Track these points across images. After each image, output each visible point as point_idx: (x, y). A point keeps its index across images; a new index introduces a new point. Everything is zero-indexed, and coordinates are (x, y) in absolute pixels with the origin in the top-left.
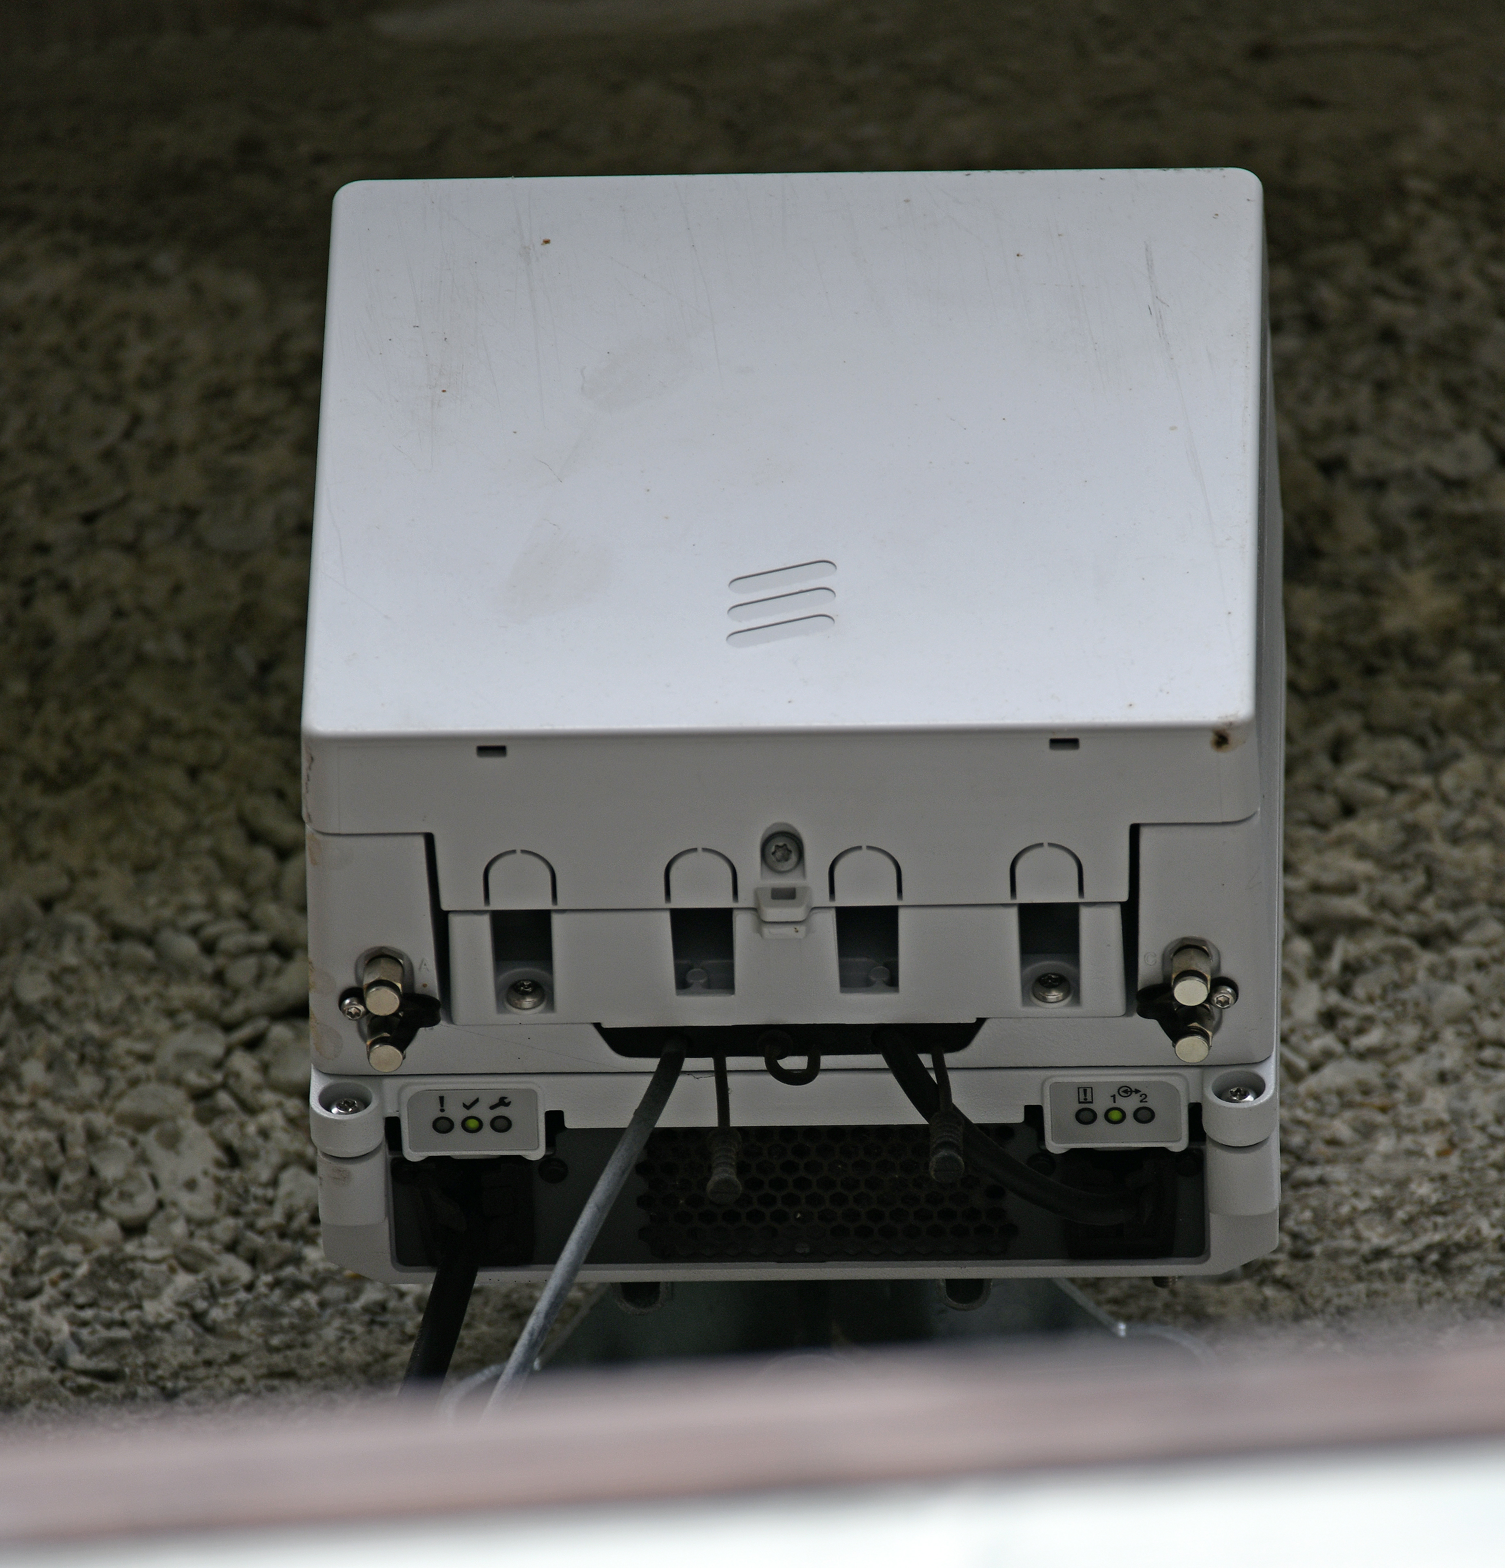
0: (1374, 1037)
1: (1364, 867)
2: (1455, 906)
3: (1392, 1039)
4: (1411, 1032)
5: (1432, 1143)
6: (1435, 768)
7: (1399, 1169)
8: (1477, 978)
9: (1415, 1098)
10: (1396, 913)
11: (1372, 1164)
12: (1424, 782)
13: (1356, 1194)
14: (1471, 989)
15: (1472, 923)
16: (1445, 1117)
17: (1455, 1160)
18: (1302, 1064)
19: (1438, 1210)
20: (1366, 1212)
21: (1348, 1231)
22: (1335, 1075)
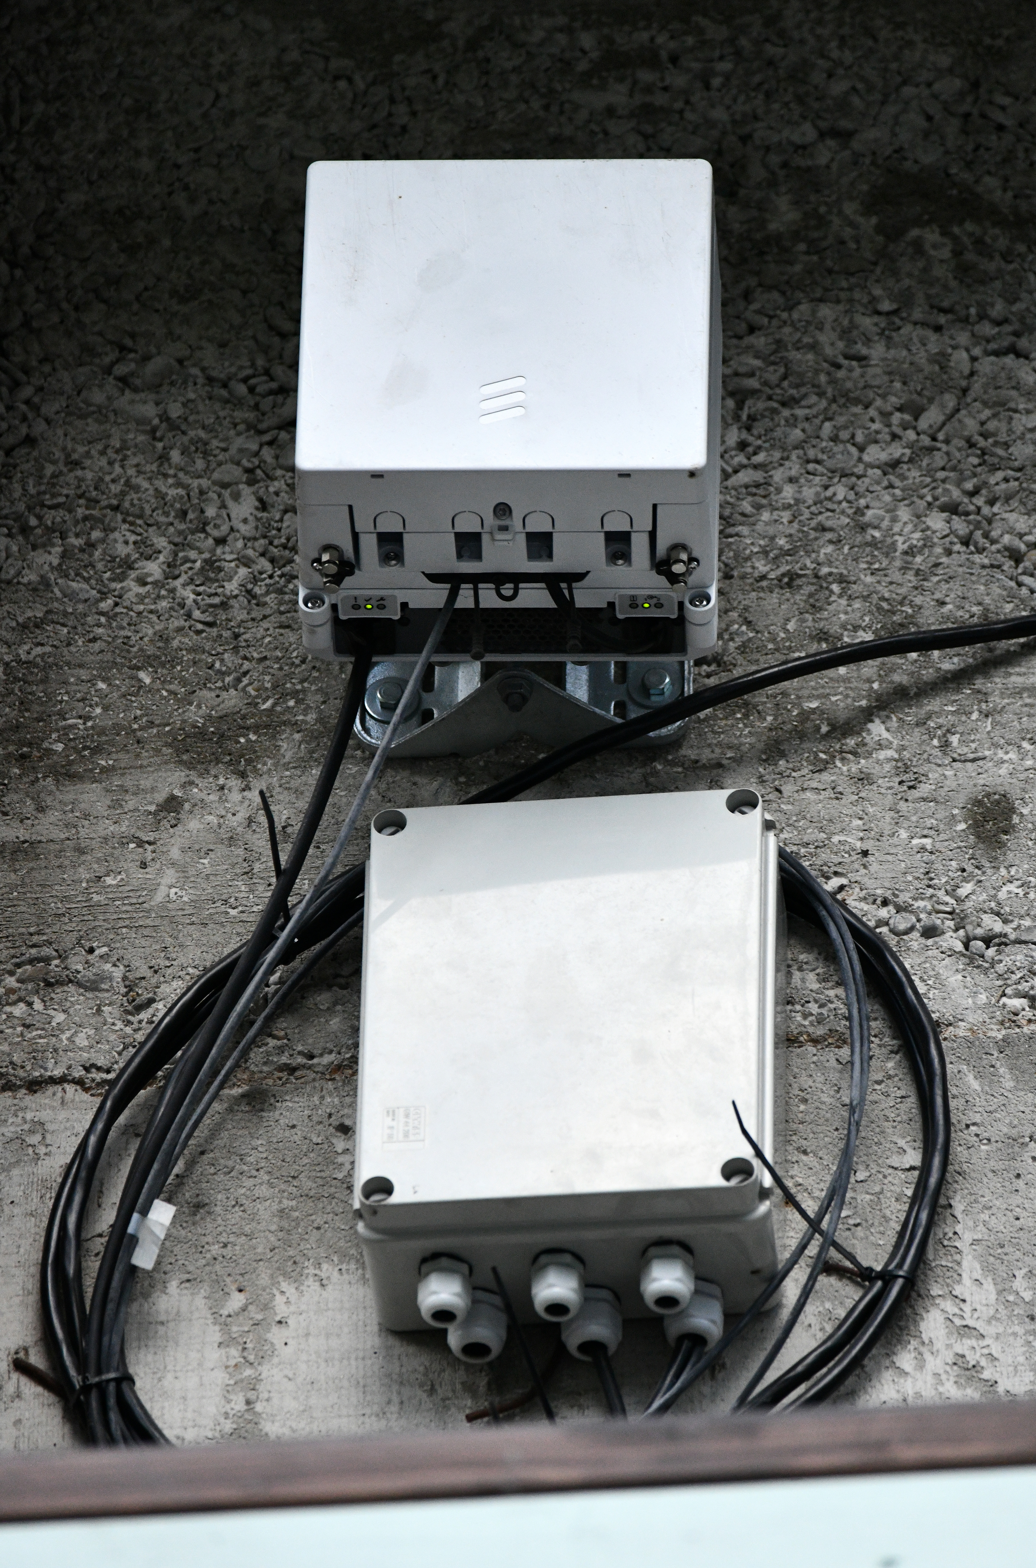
0: (760, 458)
1: (757, 363)
2: (797, 386)
3: (770, 459)
4: (777, 455)
5: (786, 516)
6: (790, 309)
7: (771, 531)
8: (806, 425)
9: (779, 491)
10: (771, 388)
11: (759, 527)
12: (785, 315)
13: (752, 544)
14: (803, 430)
15: (805, 396)
16: (792, 502)
17: (795, 525)
18: (730, 470)
19: (788, 553)
20: (757, 553)
21: (749, 564)
22: (744, 477)
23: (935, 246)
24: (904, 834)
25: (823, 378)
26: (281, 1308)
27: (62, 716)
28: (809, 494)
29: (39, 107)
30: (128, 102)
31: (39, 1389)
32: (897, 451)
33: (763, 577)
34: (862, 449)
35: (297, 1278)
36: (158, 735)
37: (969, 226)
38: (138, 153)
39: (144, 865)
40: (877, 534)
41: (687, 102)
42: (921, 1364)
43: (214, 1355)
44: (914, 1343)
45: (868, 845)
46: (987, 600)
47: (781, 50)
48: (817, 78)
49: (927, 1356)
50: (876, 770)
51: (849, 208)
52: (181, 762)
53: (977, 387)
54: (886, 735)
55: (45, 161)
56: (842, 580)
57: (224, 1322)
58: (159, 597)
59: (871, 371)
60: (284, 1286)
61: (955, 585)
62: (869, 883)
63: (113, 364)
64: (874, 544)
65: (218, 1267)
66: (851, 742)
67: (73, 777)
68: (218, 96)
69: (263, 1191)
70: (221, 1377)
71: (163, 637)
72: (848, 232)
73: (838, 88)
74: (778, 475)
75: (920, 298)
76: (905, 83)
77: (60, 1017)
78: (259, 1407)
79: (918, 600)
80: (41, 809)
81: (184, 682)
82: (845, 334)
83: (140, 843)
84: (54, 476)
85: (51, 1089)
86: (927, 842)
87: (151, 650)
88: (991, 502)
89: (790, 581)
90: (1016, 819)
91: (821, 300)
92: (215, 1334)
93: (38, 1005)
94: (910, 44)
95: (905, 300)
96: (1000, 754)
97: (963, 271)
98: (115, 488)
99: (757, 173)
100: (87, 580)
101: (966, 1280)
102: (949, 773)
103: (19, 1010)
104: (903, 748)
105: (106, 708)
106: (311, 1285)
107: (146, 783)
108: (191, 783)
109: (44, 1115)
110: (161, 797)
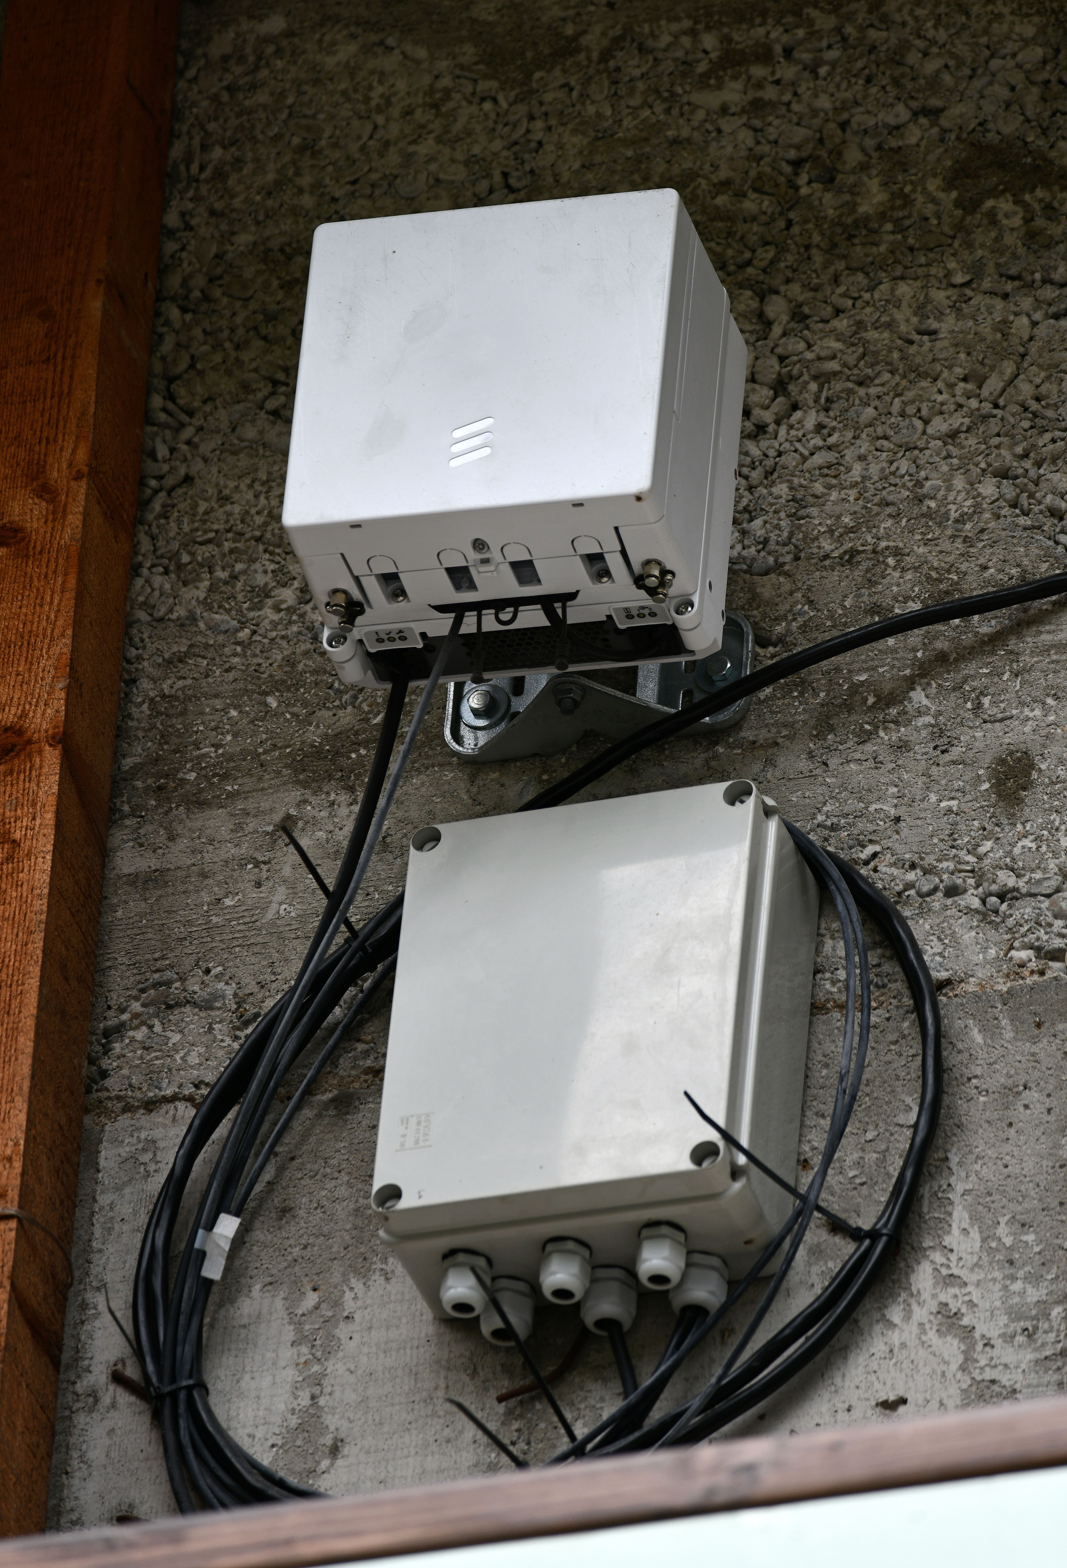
0: (834, 439)
1: (838, 345)
2: (872, 365)
3: (842, 439)
4: (849, 435)
5: (852, 494)
6: (871, 289)
7: (838, 509)
8: (878, 403)
9: (849, 470)
10: (850, 369)
11: (828, 507)
12: (867, 296)
13: (820, 524)
14: (876, 408)
15: (878, 374)
16: (859, 480)
17: (861, 502)
18: (806, 453)
19: (851, 530)
20: (824, 532)
21: (816, 544)
22: (819, 459)
23: (1007, 216)
24: (933, 798)
25: (896, 355)
26: (349, 1304)
27: (197, 746)
28: (874, 470)
29: (217, 153)
30: (296, 141)
31: (133, 1399)
32: (958, 421)
33: (827, 557)
34: (926, 422)
35: (366, 1273)
36: (280, 758)
37: (1040, 193)
38: (301, 191)
39: (259, 885)
40: (933, 504)
41: (795, 94)
42: (908, 1316)
43: (287, 1354)
44: (904, 1295)
45: (901, 811)
46: (1026, 562)
47: (884, 34)
48: (913, 58)
49: (915, 1307)
50: (914, 737)
51: (933, 185)
52: (298, 782)
53: (1036, 351)
54: (925, 702)
55: (218, 206)
56: (897, 553)
57: (296, 1320)
58: (290, 622)
59: (939, 344)
60: (353, 1282)
61: (999, 550)
62: (899, 848)
63: (266, 398)
64: (929, 515)
65: (297, 1269)
66: (893, 711)
67: (203, 804)
68: (375, 128)
69: (343, 1191)
70: (291, 1374)
71: (290, 662)
72: (930, 208)
73: (931, 66)
74: (849, 455)
75: (990, 268)
76: (992, 56)
77: (176, 1038)
78: (322, 1401)
79: (963, 567)
80: (172, 838)
81: (305, 704)
82: (920, 310)
83: (257, 864)
84: (206, 513)
85: (165, 1107)
86: (954, 803)
87: (279, 675)
88: (1039, 465)
89: (851, 557)
90: (1034, 774)
91: (902, 278)
92: (289, 1334)
93: (158, 1028)
94: (999, 16)
95: (977, 271)
96: (1027, 712)
97: (1031, 236)
98: (259, 520)
99: (853, 157)
100: (228, 611)
101: (955, 1230)
102: (979, 734)
103: (140, 1034)
104: (940, 713)
105: (235, 735)
106: (377, 1279)
107: (265, 805)
108: (305, 801)
109: (157, 1134)
110: (277, 817)
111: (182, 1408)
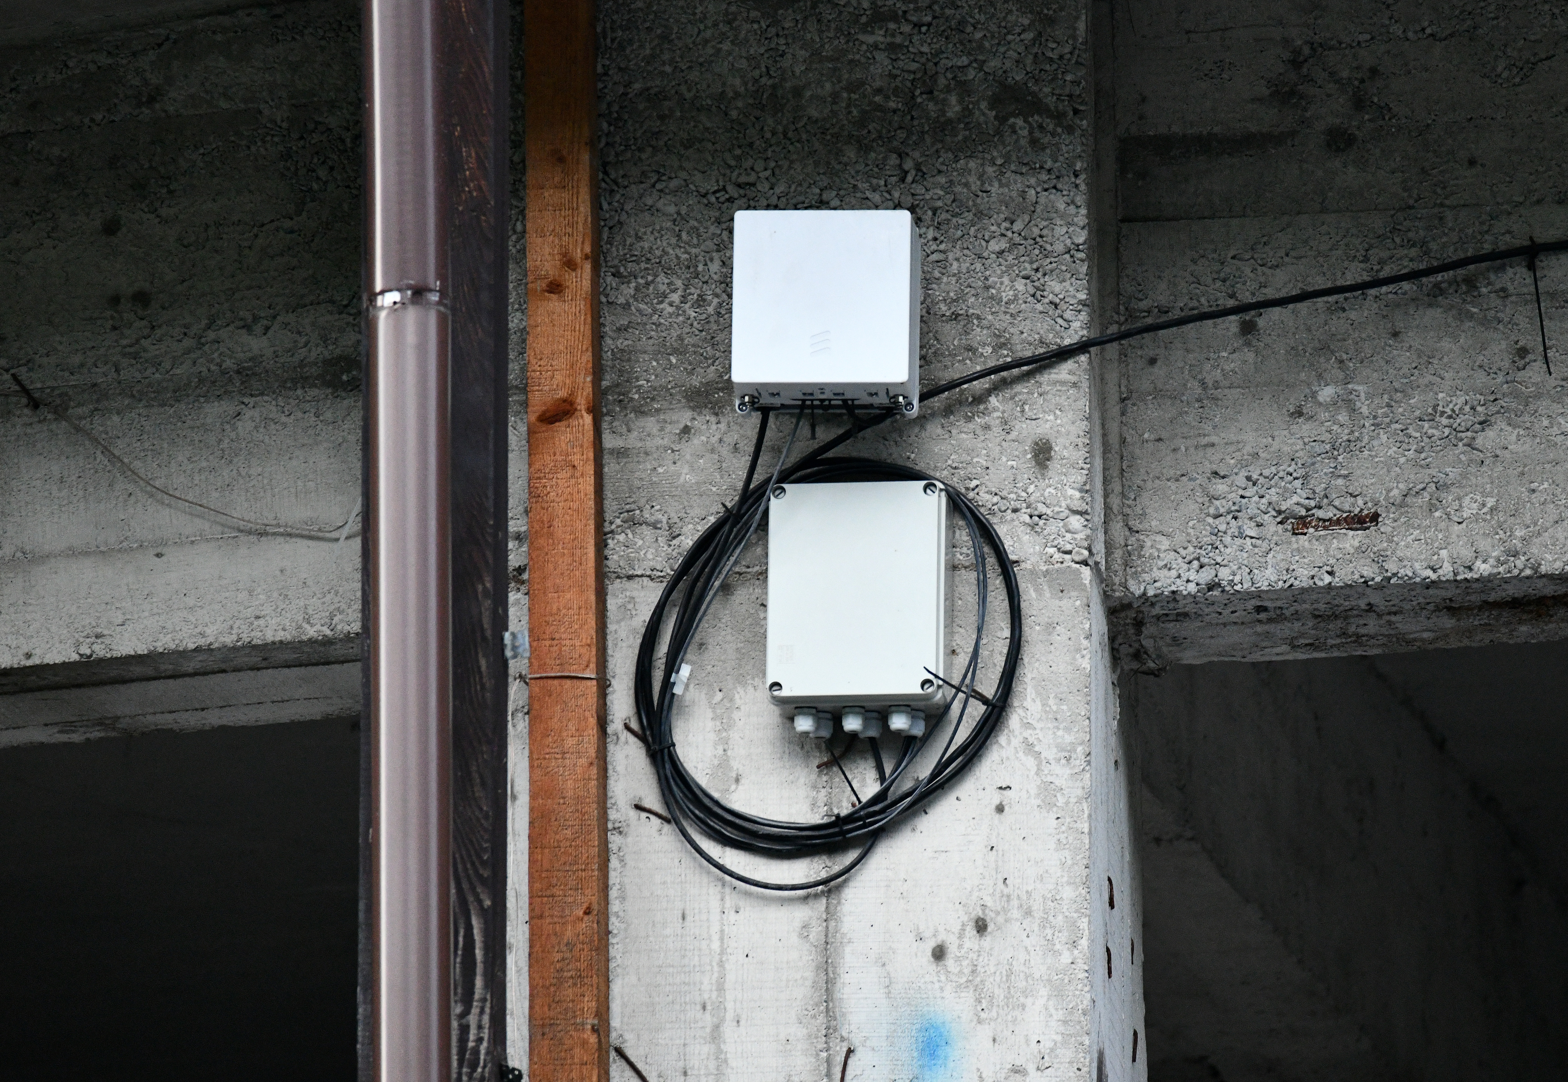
0: (942, 247)
1: (941, 192)
2: (959, 206)
3: (946, 247)
6: (956, 162)
7: (947, 288)
8: (963, 228)
9: (951, 265)
10: (948, 206)
11: (942, 286)
12: (954, 165)
14: (962, 231)
15: (962, 212)
16: (957, 272)
17: (958, 285)
18: (929, 252)
19: (954, 301)
20: (941, 300)
21: (938, 306)
22: (936, 257)
23: (1020, 128)
24: (1004, 459)
25: (971, 203)
26: (738, 700)
27: (637, 379)
28: (964, 267)
29: (620, 33)
30: (659, 31)
31: (636, 740)
32: (1003, 244)
33: (944, 315)
34: (987, 242)
35: (744, 685)
36: (679, 392)
37: (1036, 117)
38: (664, 64)
39: (675, 463)
40: (994, 291)
41: (911, 42)
42: (1009, 742)
43: (710, 724)
44: (1006, 731)
45: (989, 464)
46: (1042, 332)
47: (953, 11)
48: (969, 29)
49: (1012, 739)
50: (992, 423)
51: (983, 105)
52: (690, 407)
53: (1039, 209)
54: (997, 404)
55: (622, 65)
56: (978, 318)
57: (713, 708)
58: (679, 315)
59: (992, 199)
60: (739, 689)
61: (1028, 322)
62: (989, 484)
63: (656, 182)
64: (992, 298)
65: (710, 678)
66: (982, 407)
67: (643, 413)
68: (699, 32)
69: (729, 638)
70: (712, 736)
71: (680, 338)
72: (982, 119)
73: (978, 35)
74: (951, 256)
75: (1014, 158)
76: (1009, 33)
77: (640, 542)
78: (729, 753)
79: (1012, 330)
80: (629, 431)
81: (690, 364)
82: (981, 177)
83: (673, 451)
84: (631, 245)
85: (637, 579)
86: (1014, 463)
87: (675, 345)
88: (1045, 275)
89: (956, 317)
90: (1053, 453)
91: (970, 157)
92: (710, 714)
93: (630, 536)
94: (1011, 11)
95: (1007, 160)
96: (1047, 417)
97: (1034, 142)
98: (658, 253)
99: (942, 82)
100: (647, 304)
101: (1029, 699)
102: (1024, 426)
103: (622, 537)
104: (1004, 411)
105: (656, 376)
106: (750, 689)
107: (674, 418)
108: (694, 419)
109: (635, 594)
110: (681, 426)
111: (666, 758)
